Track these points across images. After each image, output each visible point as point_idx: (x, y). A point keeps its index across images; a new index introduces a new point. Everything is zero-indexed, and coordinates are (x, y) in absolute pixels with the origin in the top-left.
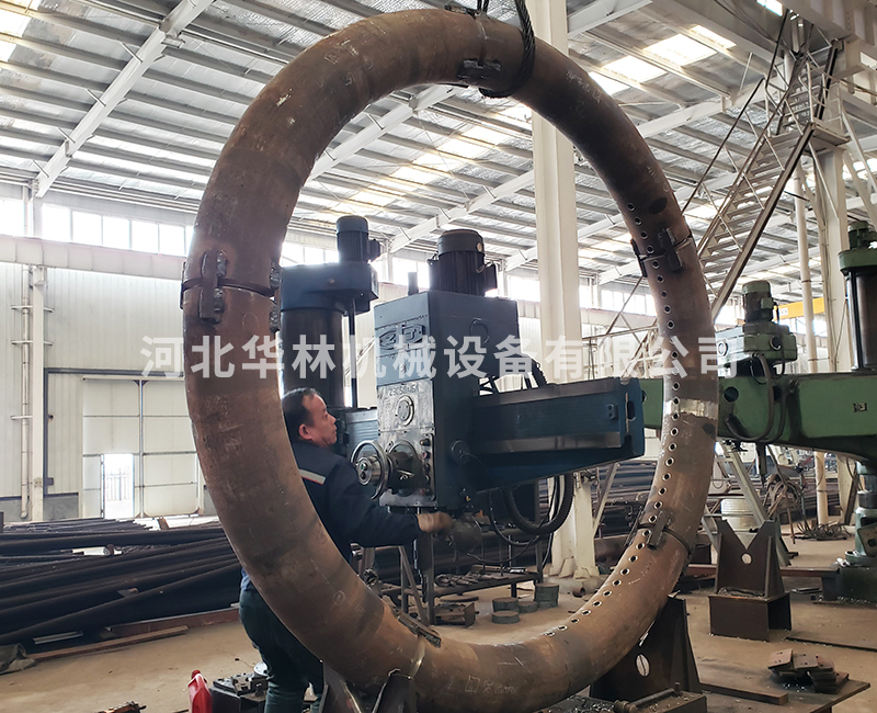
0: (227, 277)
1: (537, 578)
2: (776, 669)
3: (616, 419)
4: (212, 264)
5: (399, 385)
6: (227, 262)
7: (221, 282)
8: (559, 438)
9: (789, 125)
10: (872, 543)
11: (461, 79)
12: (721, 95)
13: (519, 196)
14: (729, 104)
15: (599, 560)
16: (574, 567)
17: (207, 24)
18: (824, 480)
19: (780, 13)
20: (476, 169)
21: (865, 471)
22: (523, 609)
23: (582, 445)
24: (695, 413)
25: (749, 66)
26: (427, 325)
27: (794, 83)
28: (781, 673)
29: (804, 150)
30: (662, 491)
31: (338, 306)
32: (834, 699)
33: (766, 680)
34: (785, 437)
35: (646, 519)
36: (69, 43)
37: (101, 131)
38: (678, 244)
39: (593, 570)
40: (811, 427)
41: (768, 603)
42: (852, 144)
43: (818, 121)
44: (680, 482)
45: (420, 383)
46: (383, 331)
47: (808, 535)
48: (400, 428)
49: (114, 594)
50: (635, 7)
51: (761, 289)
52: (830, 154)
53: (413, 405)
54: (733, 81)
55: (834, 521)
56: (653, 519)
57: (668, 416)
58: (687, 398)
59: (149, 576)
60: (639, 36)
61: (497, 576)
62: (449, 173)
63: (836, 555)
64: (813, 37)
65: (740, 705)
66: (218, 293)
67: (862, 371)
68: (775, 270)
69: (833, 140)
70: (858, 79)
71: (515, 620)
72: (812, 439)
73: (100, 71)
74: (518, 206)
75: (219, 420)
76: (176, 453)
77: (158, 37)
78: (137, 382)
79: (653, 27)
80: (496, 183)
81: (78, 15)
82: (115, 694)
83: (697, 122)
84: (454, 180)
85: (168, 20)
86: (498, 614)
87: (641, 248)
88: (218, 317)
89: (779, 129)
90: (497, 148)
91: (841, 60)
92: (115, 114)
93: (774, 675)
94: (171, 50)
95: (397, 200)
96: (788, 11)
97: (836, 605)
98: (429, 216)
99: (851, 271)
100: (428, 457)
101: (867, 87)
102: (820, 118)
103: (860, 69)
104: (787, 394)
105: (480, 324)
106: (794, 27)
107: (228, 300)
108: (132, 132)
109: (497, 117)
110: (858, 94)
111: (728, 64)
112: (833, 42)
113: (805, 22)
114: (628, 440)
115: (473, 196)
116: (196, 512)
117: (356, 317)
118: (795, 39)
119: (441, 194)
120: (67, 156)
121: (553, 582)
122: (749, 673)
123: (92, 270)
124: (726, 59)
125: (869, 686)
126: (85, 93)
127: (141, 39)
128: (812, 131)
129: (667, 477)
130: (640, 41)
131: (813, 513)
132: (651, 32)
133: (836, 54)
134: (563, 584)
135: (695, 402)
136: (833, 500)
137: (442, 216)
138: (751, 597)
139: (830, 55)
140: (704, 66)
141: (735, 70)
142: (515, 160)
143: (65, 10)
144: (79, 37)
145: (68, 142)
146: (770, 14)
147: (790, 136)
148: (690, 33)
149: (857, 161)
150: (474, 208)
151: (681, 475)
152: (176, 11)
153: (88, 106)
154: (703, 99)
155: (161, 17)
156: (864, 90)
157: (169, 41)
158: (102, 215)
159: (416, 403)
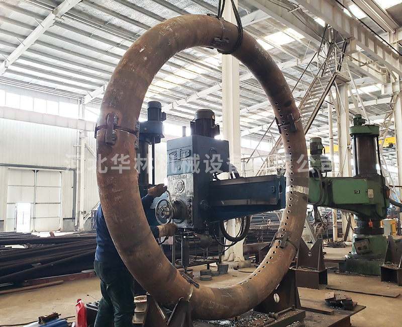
0: (118, 125)
1: (219, 261)
2: (328, 300)
3: (275, 192)
4: (112, 119)
5: (178, 175)
6: (118, 119)
7: (115, 127)
8: (249, 200)
9: (326, 73)
10: (359, 249)
11: (212, 45)
12: (296, 58)
13: (209, 96)
14: (299, 63)
15: (244, 254)
16: (234, 257)
17: (74, 13)
18: (336, 223)
19: (324, 26)
20: (191, 84)
21: (357, 219)
22: (213, 274)
23: (259, 203)
24: (299, 191)
25: (309, 47)
26: (192, 149)
27: (328, 55)
28: (330, 302)
29: (333, 84)
30: (286, 224)
31: (147, 140)
32: (352, 313)
33: (323, 305)
34: (326, 203)
35: (279, 236)
36: (10, 17)
37: (22, 57)
38: (295, 120)
39: (242, 258)
40: (337, 199)
41: (319, 273)
42: (351, 82)
43: (339, 72)
44: (293, 220)
45: (187, 175)
46: (171, 152)
47: (330, 245)
48: (177, 194)
49: (29, 266)
50: (262, 19)
51: (318, 141)
52: (343, 86)
53: (184, 184)
54: (302, 53)
55: (340, 240)
56: (282, 236)
57: (288, 192)
58: (296, 185)
59: (46, 257)
60: (263, 31)
61: (202, 260)
62: (179, 84)
63: (343, 254)
64: (337, 37)
65: (314, 315)
66: (114, 132)
67: (357, 177)
68: (314, 134)
69: (344, 80)
70: (354, 55)
71: (210, 279)
72: (337, 205)
73: (23, 30)
74: (208, 101)
75: (112, 187)
76: (51, 203)
77: (51, 17)
78: (34, 171)
79: (270, 28)
80: (199, 91)
81: (15, 5)
82: (33, 310)
83: (286, 69)
84: (181, 88)
85: (57, 9)
86: (203, 277)
87: (279, 121)
88: (113, 142)
89: (322, 74)
90: (200, 75)
91: (348, 47)
92: (29, 50)
93: (327, 303)
94: (57, 23)
95: (155, 95)
96: (327, 25)
97: (344, 274)
98: (169, 103)
99: (354, 135)
100: (190, 207)
101: (357, 59)
102: (340, 71)
103: (355, 51)
104: (327, 186)
105: (214, 150)
106: (330, 32)
107: (118, 135)
108: (37, 58)
109: (200, 62)
110: (354, 61)
111: (300, 46)
112: (345, 39)
113: (334, 30)
114: (279, 201)
115: (188, 95)
116: (59, 230)
117: (155, 145)
118: (330, 37)
119: (175, 94)
120: (5, 67)
121: (224, 263)
122: (316, 302)
123: (15, 119)
124: (300, 43)
125: (366, 307)
126: (15, 40)
127: (44, 17)
128: (336, 76)
129: (287, 218)
130: (264, 33)
131: (331, 236)
132: (269, 30)
133: (346, 44)
134: (230, 264)
135: (299, 187)
136: (340, 230)
137: (174, 103)
138: (312, 271)
139: (344, 45)
140: (290, 46)
141: (303, 48)
142: (208, 81)
143: (9, 2)
144: (14, 14)
145: (6, 61)
146: (320, 27)
147: (327, 77)
148: (285, 31)
149: (353, 89)
150: (189, 101)
151: (294, 217)
152: (60, 6)
153: (17, 46)
154: (289, 60)
155: (54, 8)
156: (356, 60)
157: (57, 19)
158: (20, 95)
159: (185, 183)
